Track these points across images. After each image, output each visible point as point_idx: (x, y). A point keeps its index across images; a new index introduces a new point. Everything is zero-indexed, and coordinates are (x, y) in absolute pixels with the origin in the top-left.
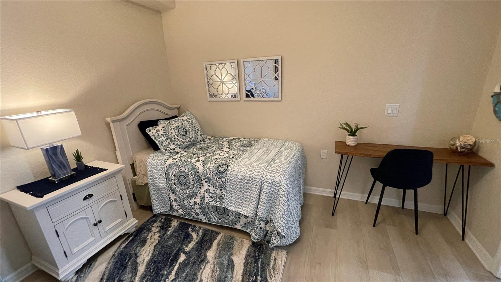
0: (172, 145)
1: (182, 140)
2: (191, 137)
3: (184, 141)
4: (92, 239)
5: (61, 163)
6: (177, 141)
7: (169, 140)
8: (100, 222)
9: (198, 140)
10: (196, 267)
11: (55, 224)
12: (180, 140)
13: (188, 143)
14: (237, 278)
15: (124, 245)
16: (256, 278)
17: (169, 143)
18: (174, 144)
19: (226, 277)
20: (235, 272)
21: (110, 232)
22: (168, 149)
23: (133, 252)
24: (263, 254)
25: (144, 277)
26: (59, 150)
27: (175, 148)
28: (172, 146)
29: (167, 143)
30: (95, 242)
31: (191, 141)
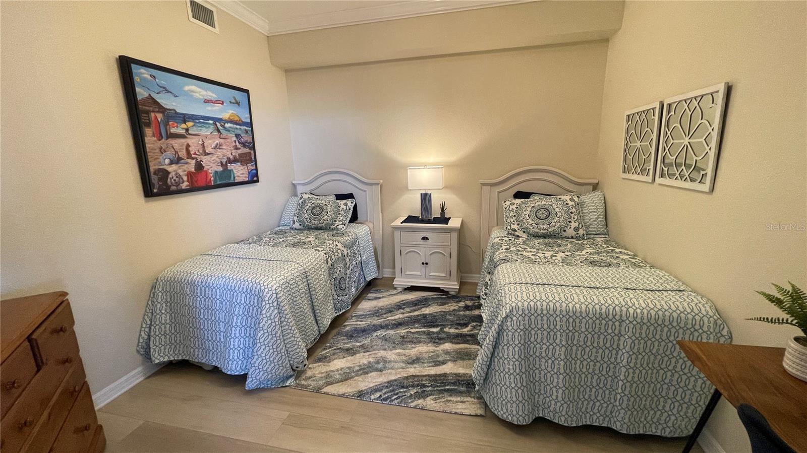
0: (516, 224)
1: (532, 224)
2: (551, 225)
3: (537, 226)
4: (419, 273)
5: (427, 207)
6: (524, 223)
7: (516, 218)
8: (427, 264)
9: (565, 234)
10: (428, 340)
11: (402, 245)
12: (530, 223)
13: (541, 231)
14: (424, 371)
15: (435, 297)
16: (428, 387)
17: (514, 221)
18: (518, 224)
19: (423, 363)
20: (432, 368)
21: (430, 279)
22: (509, 227)
23: (430, 303)
24: (465, 389)
25: (409, 317)
26: (428, 197)
27: (517, 229)
28: (515, 227)
29: (512, 221)
30: (419, 277)
31: (549, 230)
